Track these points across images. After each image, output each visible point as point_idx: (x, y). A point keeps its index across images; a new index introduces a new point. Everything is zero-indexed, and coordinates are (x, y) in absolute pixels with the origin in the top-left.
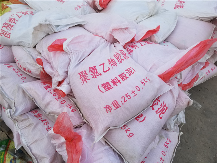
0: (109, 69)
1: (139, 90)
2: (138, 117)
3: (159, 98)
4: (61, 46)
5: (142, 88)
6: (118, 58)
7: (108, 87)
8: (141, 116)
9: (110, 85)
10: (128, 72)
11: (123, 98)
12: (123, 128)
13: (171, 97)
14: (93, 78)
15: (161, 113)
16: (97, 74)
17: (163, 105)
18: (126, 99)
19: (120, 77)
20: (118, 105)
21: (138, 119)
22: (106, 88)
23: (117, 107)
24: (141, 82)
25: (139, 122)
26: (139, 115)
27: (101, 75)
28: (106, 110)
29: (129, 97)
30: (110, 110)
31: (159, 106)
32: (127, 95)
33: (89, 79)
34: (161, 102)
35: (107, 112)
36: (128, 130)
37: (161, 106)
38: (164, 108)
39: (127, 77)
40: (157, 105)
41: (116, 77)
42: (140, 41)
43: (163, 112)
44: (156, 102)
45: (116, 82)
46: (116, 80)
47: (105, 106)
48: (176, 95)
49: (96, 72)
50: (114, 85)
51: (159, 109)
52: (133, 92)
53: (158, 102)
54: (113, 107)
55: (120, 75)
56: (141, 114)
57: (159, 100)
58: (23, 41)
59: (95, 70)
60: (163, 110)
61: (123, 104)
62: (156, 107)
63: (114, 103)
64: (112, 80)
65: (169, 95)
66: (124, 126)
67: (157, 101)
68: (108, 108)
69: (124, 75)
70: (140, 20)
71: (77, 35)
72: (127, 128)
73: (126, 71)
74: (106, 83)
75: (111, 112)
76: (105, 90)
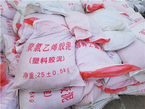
0: (48, 50)
1: (54, 74)
2: (47, 92)
3: (71, 87)
4: (33, 22)
5: (58, 74)
6: (61, 47)
7: (36, 61)
8: (49, 93)
9: (38, 61)
10: (58, 59)
11: (39, 74)
12: (31, 93)
13: (82, 92)
14: (34, 50)
15: (66, 99)
16: (38, 50)
17: (70, 94)
18: (41, 75)
19: (50, 59)
20: (33, 76)
21: (45, 93)
22: (35, 61)
23: (31, 77)
24: (60, 70)
25: (44, 96)
26: (49, 91)
27: (40, 51)
28: (24, 75)
29: (43, 75)
30: (26, 77)
31: (67, 93)
32: (43, 73)
33: (31, 50)
34: (71, 91)
35: (24, 77)
36: (33, 97)
37: (69, 93)
38: (70, 96)
39: (53, 61)
40: (67, 91)
41: (46, 58)
42: (93, 43)
43: (67, 99)
44: (67, 89)
45: (44, 61)
46: (45, 60)
47: (25, 73)
48: (86, 92)
49: (39, 48)
50: (41, 62)
51: (65, 95)
52: (49, 74)
53: (69, 90)
54: (29, 76)
55: (51, 58)
56: (50, 91)
57: (71, 89)
58: (22, 10)
59: (40, 46)
60: (68, 98)
61: (36, 78)
62: (64, 93)
63: (31, 74)
64: (43, 58)
65: (81, 89)
66: (32, 92)
67: (69, 88)
68: (26, 75)
69: (53, 59)
70: (107, 30)
71: (47, 20)
72: (33, 95)
73: (58, 57)
74: (37, 58)
75: (26, 78)
76: (32, 62)
